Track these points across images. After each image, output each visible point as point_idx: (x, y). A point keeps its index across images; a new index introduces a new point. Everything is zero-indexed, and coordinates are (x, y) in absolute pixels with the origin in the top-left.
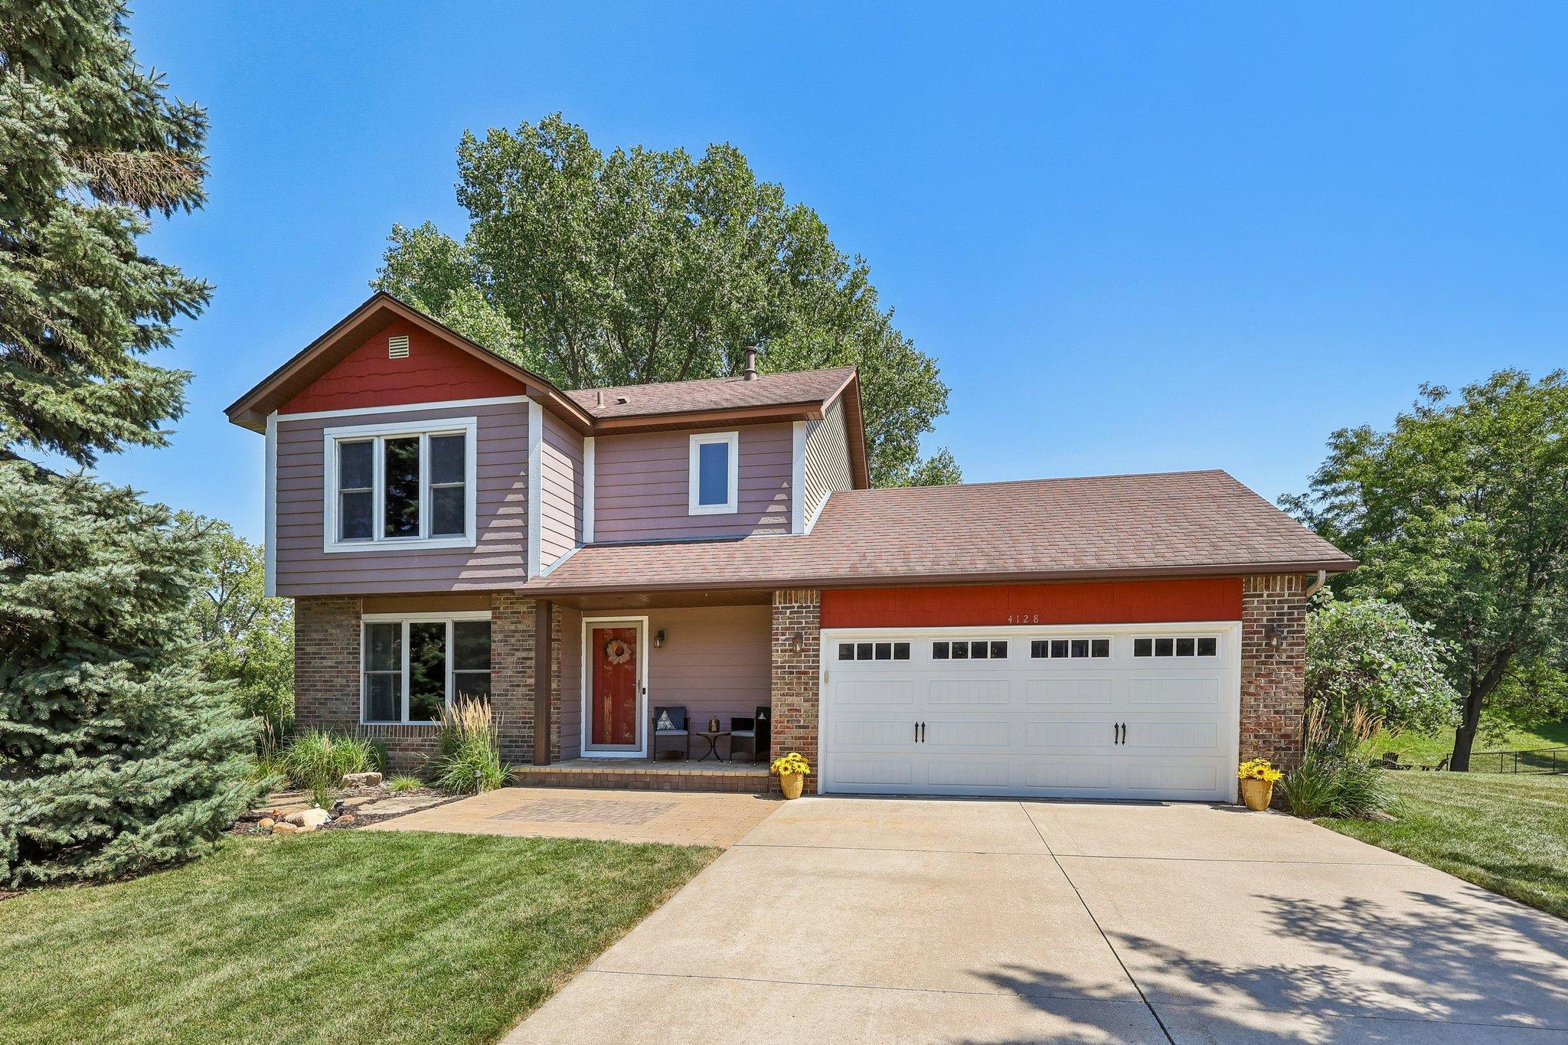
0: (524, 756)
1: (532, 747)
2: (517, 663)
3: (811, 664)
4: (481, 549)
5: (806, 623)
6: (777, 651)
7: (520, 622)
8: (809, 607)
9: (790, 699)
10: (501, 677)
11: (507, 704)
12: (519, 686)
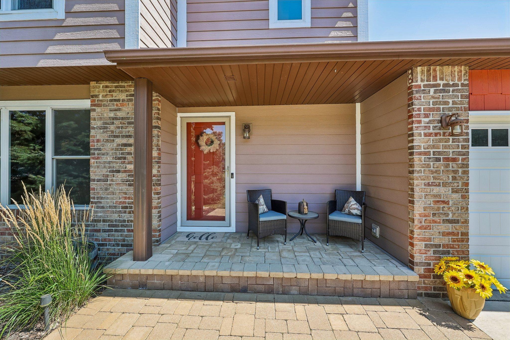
0: (124, 240)
1: (132, 231)
2: (116, 149)
3: (460, 150)
4: (71, 21)
5: (454, 103)
6: (420, 135)
7: (119, 110)
8: (457, 85)
9: (436, 190)
10: (100, 162)
11: (106, 189)
12: (118, 171)
